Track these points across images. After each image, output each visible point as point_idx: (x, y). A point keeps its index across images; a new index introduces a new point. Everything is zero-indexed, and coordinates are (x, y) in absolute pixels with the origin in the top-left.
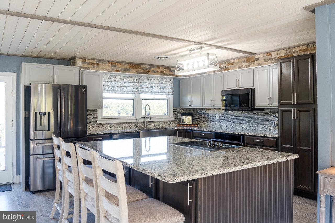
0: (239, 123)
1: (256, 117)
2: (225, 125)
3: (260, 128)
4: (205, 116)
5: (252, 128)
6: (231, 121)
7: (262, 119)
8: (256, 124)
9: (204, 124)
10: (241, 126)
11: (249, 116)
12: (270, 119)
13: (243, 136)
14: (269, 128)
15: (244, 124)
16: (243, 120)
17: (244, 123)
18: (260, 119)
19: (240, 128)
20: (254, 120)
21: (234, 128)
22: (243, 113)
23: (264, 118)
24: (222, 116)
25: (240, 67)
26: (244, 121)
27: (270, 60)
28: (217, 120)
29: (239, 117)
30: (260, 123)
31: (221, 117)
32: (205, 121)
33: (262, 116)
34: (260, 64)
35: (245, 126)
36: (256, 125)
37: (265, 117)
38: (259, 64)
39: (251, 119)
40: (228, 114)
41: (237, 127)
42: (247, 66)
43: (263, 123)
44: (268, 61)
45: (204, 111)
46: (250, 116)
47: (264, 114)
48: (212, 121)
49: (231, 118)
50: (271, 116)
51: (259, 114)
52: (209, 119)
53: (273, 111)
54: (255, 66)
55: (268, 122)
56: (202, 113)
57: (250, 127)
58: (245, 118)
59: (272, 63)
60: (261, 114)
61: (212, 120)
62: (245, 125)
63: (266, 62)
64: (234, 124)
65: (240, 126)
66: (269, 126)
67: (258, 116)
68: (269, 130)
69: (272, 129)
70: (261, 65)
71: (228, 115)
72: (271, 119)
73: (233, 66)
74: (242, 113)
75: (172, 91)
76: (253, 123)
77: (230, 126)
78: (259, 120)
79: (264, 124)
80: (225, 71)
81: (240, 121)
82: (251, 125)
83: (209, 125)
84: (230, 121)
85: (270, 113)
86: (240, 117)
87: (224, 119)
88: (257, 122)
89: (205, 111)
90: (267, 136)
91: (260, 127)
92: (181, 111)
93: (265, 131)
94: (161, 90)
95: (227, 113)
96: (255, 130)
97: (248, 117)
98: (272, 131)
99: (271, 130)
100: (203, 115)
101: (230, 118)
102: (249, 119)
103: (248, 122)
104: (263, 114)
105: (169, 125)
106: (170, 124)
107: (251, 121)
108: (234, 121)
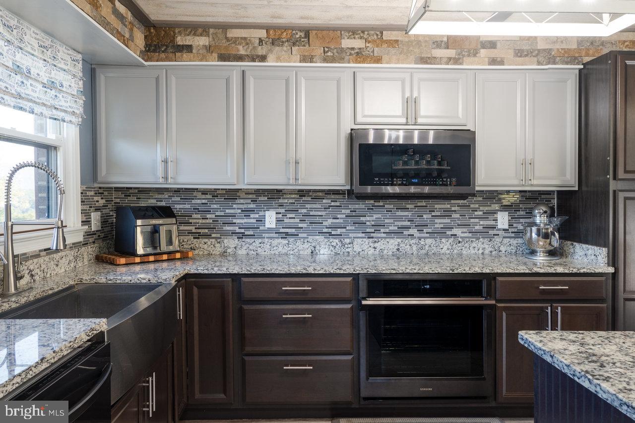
0: (363, 235)
1: (425, 216)
2: (306, 245)
3: (445, 248)
4: (208, 216)
5: (415, 248)
6: (330, 230)
7: (447, 220)
8: (428, 235)
9: (205, 245)
10: (376, 245)
11: (400, 213)
12: (472, 220)
13: (493, 277)
14: (474, 245)
15: (388, 240)
16: (377, 226)
17: (384, 235)
18: (439, 223)
19: (370, 253)
20: (421, 227)
21: (349, 252)
22: (381, 204)
23: (454, 220)
24: (289, 216)
25: (424, 60)
26: (382, 230)
27: (532, 53)
28: (270, 230)
29: (362, 219)
30: (440, 234)
31: (286, 220)
32: (208, 236)
33: (447, 214)
34: (499, 59)
35: (391, 245)
36: (429, 241)
37: (457, 216)
38: (493, 61)
39: (409, 223)
40: (316, 209)
41: (357, 248)
42: (450, 59)
43: (449, 233)
44: (526, 55)
45: (199, 201)
46: (406, 213)
47: (453, 209)
48: (241, 236)
49: (330, 221)
50: (476, 213)
51: (436, 206)
52: (228, 228)
53: (481, 199)
54: (479, 64)
55: (465, 230)
56: (187, 206)
57: (409, 246)
58: (386, 221)
59: (539, 63)
60: (443, 206)
61: (242, 231)
62: (392, 241)
63: (518, 59)
64: (347, 241)
65: (372, 245)
66: (474, 240)
67: (433, 214)
68: (473, 252)
69: (484, 249)
70: (502, 63)
71: (320, 213)
72: (477, 220)
73: (392, 51)
74: (376, 204)
75: (81, 110)
76: (417, 234)
77: (332, 248)
78: (436, 226)
79: (451, 235)
80: (356, 62)
81: (368, 230)
82: (414, 241)
83: (229, 251)
84: (325, 230)
85: (472, 206)
86: (368, 218)
87: (300, 225)
88: (430, 230)
89: (204, 201)
90: (582, 271)
91: (445, 245)
92: (96, 199)
93: (460, 255)
94: (48, 97)
95: (314, 206)
96: (427, 254)
97: (400, 218)
98: (483, 253)
99: (481, 251)
100: (194, 216)
101: (325, 223)
102: (400, 224)
103: (399, 233)
104: (449, 206)
105: (72, 265)
106: (76, 258)
107: (408, 228)
108: (344, 230)
